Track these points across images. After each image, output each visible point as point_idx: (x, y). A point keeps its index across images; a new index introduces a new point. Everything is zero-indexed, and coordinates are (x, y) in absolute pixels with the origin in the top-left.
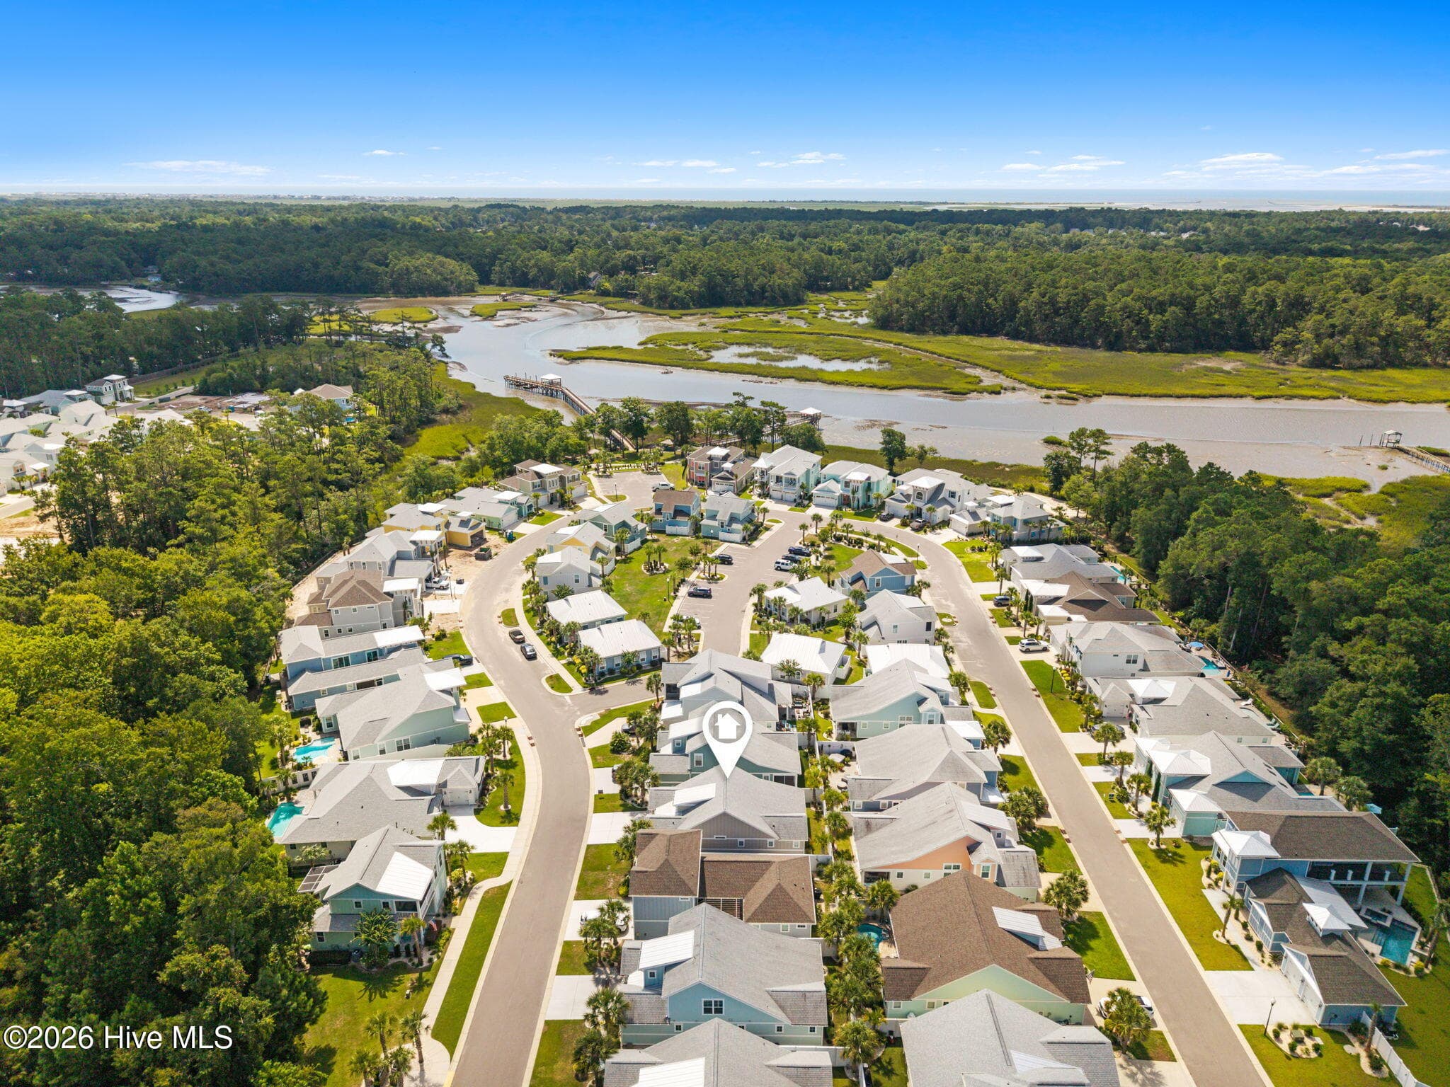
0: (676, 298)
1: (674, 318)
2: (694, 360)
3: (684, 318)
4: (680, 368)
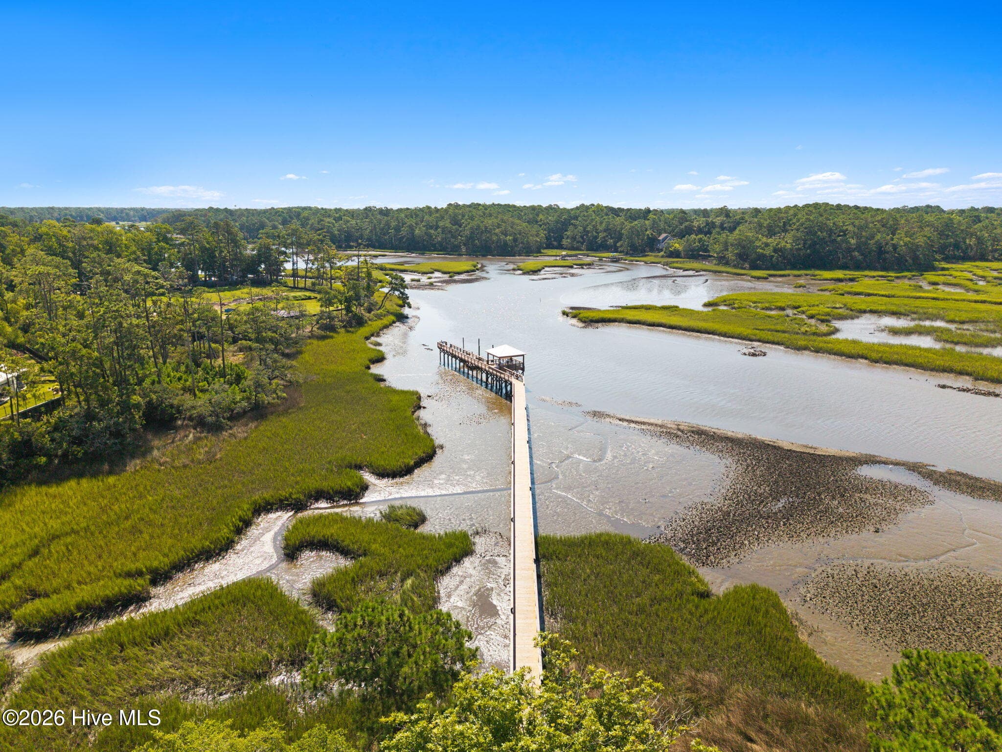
0: (762, 257)
1: (758, 278)
2: (805, 333)
3: (772, 279)
4: (782, 348)
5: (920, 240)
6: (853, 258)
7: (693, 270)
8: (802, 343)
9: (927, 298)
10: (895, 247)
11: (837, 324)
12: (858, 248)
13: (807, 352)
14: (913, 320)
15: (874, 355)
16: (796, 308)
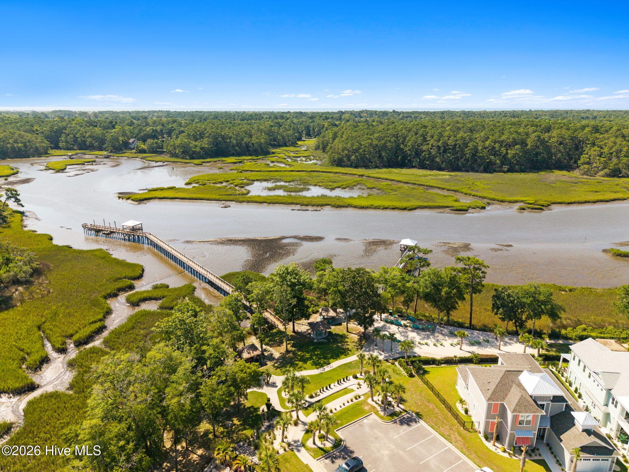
1: (197, 164)
2: (239, 194)
3: (204, 164)
4: (234, 202)
5: (263, 141)
6: (236, 150)
7: (161, 161)
8: (242, 199)
9: (274, 171)
10: (253, 144)
11: (248, 188)
12: (237, 145)
13: (244, 203)
14: (273, 182)
15: (269, 201)
16: (228, 181)
